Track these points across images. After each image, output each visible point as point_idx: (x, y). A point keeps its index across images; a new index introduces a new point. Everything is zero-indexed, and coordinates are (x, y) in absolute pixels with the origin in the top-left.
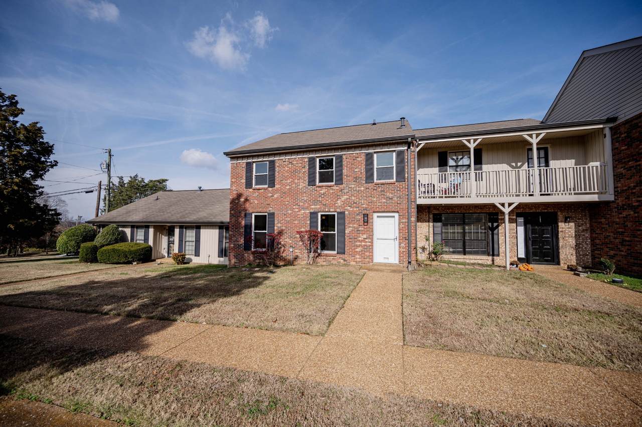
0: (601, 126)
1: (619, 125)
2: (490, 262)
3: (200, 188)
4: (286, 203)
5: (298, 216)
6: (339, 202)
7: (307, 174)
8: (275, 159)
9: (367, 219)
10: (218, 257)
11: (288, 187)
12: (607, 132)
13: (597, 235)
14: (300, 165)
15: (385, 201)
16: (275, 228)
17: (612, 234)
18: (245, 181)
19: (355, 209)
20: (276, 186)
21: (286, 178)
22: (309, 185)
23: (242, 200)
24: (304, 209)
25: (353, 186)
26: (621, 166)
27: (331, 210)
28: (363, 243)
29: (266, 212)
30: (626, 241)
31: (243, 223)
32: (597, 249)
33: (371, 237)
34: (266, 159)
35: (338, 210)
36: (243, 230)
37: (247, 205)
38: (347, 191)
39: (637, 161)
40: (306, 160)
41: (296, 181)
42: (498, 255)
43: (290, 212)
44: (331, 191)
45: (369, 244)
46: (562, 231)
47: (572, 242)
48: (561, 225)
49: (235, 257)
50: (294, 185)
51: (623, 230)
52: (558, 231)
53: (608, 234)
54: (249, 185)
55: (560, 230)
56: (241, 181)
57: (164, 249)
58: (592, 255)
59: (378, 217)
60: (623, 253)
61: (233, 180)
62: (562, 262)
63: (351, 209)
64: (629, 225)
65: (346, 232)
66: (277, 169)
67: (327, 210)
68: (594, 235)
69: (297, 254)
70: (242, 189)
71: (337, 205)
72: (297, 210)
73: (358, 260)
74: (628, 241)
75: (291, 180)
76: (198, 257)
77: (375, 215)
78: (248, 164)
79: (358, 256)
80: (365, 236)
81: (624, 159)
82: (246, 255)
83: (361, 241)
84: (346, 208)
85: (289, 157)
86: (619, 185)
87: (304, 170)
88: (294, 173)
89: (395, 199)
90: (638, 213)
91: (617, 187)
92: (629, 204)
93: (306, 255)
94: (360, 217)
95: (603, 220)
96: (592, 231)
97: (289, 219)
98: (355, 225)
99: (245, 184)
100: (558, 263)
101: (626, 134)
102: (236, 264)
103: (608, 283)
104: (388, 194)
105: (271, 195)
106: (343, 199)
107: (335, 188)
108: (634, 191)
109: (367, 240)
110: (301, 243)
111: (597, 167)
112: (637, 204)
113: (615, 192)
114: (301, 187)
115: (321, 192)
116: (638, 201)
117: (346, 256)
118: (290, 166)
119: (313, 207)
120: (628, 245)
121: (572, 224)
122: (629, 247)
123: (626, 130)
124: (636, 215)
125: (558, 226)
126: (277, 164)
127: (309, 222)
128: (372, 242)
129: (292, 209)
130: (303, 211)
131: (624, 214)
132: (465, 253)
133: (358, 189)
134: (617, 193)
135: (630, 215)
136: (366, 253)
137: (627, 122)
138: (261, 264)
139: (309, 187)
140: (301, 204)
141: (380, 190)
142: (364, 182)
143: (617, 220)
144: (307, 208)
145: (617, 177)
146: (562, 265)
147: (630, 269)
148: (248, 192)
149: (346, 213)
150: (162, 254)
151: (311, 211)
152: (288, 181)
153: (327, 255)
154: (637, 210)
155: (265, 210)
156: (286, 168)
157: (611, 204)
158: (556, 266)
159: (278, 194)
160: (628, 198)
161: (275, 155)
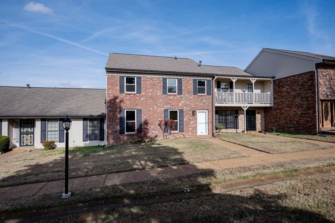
0: (271, 79)
1: (276, 80)
2: (235, 132)
3: (28, 85)
4: (149, 104)
5: (157, 112)
6: (180, 104)
7: (162, 87)
8: (141, 76)
9: (194, 113)
10: (83, 141)
11: (150, 94)
12: (272, 81)
13: (267, 119)
14: (158, 81)
15: (202, 104)
16: (142, 119)
17: (272, 119)
18: (119, 88)
19: (188, 108)
20: (142, 93)
21: (149, 89)
22: (163, 94)
23: (118, 101)
24: (160, 107)
25: (187, 96)
26: (276, 94)
27: (176, 108)
28: (192, 126)
29: (135, 109)
30: (277, 121)
31: (119, 116)
32: (267, 124)
33: (196, 122)
34: (135, 76)
35: (180, 108)
36: (119, 121)
37: (122, 104)
38: (184, 98)
39: (281, 94)
40: (161, 79)
41: (155, 91)
42: (238, 129)
43: (151, 109)
44: (176, 98)
45: (195, 126)
46: (257, 118)
47: (260, 121)
48: (257, 115)
49: (113, 139)
50: (154, 93)
51: (276, 117)
52: (256, 118)
53: (271, 118)
54: (122, 91)
55: (256, 117)
56: (116, 88)
57: (15, 139)
58: (265, 126)
59: (199, 112)
60: (276, 125)
61: (109, 87)
62: (257, 130)
63: (187, 108)
64: (278, 115)
65: (184, 120)
66: (142, 82)
67: (174, 108)
68: (266, 119)
69: (156, 134)
70: (117, 93)
71: (179, 105)
72: (156, 108)
73: (190, 134)
74: (278, 121)
75: (152, 90)
76: (64, 143)
77: (198, 111)
78: (121, 77)
79: (190, 133)
80: (193, 122)
81: (277, 92)
82: (121, 137)
83: (191, 125)
84: (184, 107)
85: (150, 76)
86: (275, 101)
87: (160, 85)
88: (153, 86)
89: (207, 103)
90: (281, 111)
91: (274, 102)
92: (278, 108)
93: (162, 134)
94: (191, 112)
95: (269, 113)
96: (265, 117)
97: (151, 113)
98: (188, 117)
99: (119, 90)
100: (256, 130)
101: (278, 84)
102: (113, 144)
103: (276, 135)
104: (204, 101)
105: (138, 98)
106: (182, 102)
107: (178, 96)
108: (280, 104)
109: (194, 124)
110: (159, 127)
111: (269, 94)
112: (281, 108)
113: (274, 103)
114: (158, 94)
115: (170, 98)
116: (281, 107)
117: (184, 133)
118: (151, 81)
119: (166, 106)
120: (278, 122)
121: (260, 115)
122: (278, 123)
123: (278, 82)
124: (281, 112)
125: (256, 116)
126: (142, 80)
127: (163, 115)
128: (196, 125)
129: (153, 107)
130: (160, 109)
131: (277, 111)
132: (226, 128)
133: (190, 97)
134: (274, 104)
135: (278, 112)
136: (194, 131)
137: (278, 79)
138: (132, 142)
139: (163, 95)
140: (158, 104)
141: (200, 98)
142: (193, 94)
143: (274, 113)
144: (162, 107)
145: (275, 98)
146: (257, 131)
147: (278, 130)
148: (121, 96)
149: (184, 110)
150: (13, 144)
151: (165, 109)
152: (150, 91)
153: (174, 133)
154: (281, 110)
155: (135, 108)
156: (149, 83)
157: (272, 108)
158: (255, 132)
159: (144, 98)
160: (278, 106)
161: (141, 73)
